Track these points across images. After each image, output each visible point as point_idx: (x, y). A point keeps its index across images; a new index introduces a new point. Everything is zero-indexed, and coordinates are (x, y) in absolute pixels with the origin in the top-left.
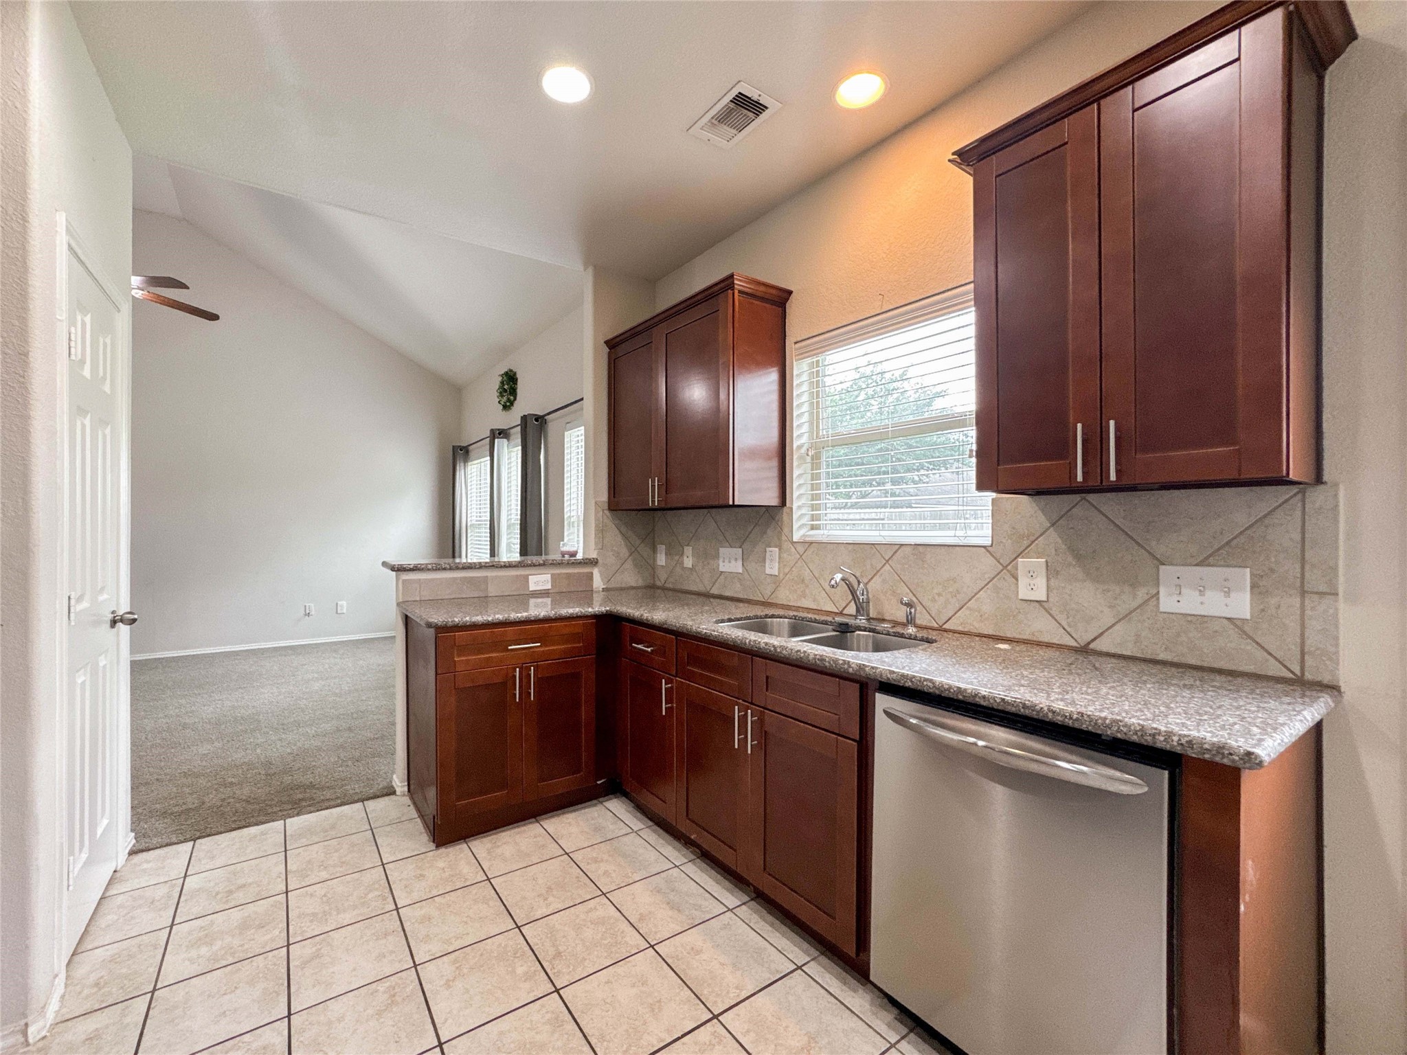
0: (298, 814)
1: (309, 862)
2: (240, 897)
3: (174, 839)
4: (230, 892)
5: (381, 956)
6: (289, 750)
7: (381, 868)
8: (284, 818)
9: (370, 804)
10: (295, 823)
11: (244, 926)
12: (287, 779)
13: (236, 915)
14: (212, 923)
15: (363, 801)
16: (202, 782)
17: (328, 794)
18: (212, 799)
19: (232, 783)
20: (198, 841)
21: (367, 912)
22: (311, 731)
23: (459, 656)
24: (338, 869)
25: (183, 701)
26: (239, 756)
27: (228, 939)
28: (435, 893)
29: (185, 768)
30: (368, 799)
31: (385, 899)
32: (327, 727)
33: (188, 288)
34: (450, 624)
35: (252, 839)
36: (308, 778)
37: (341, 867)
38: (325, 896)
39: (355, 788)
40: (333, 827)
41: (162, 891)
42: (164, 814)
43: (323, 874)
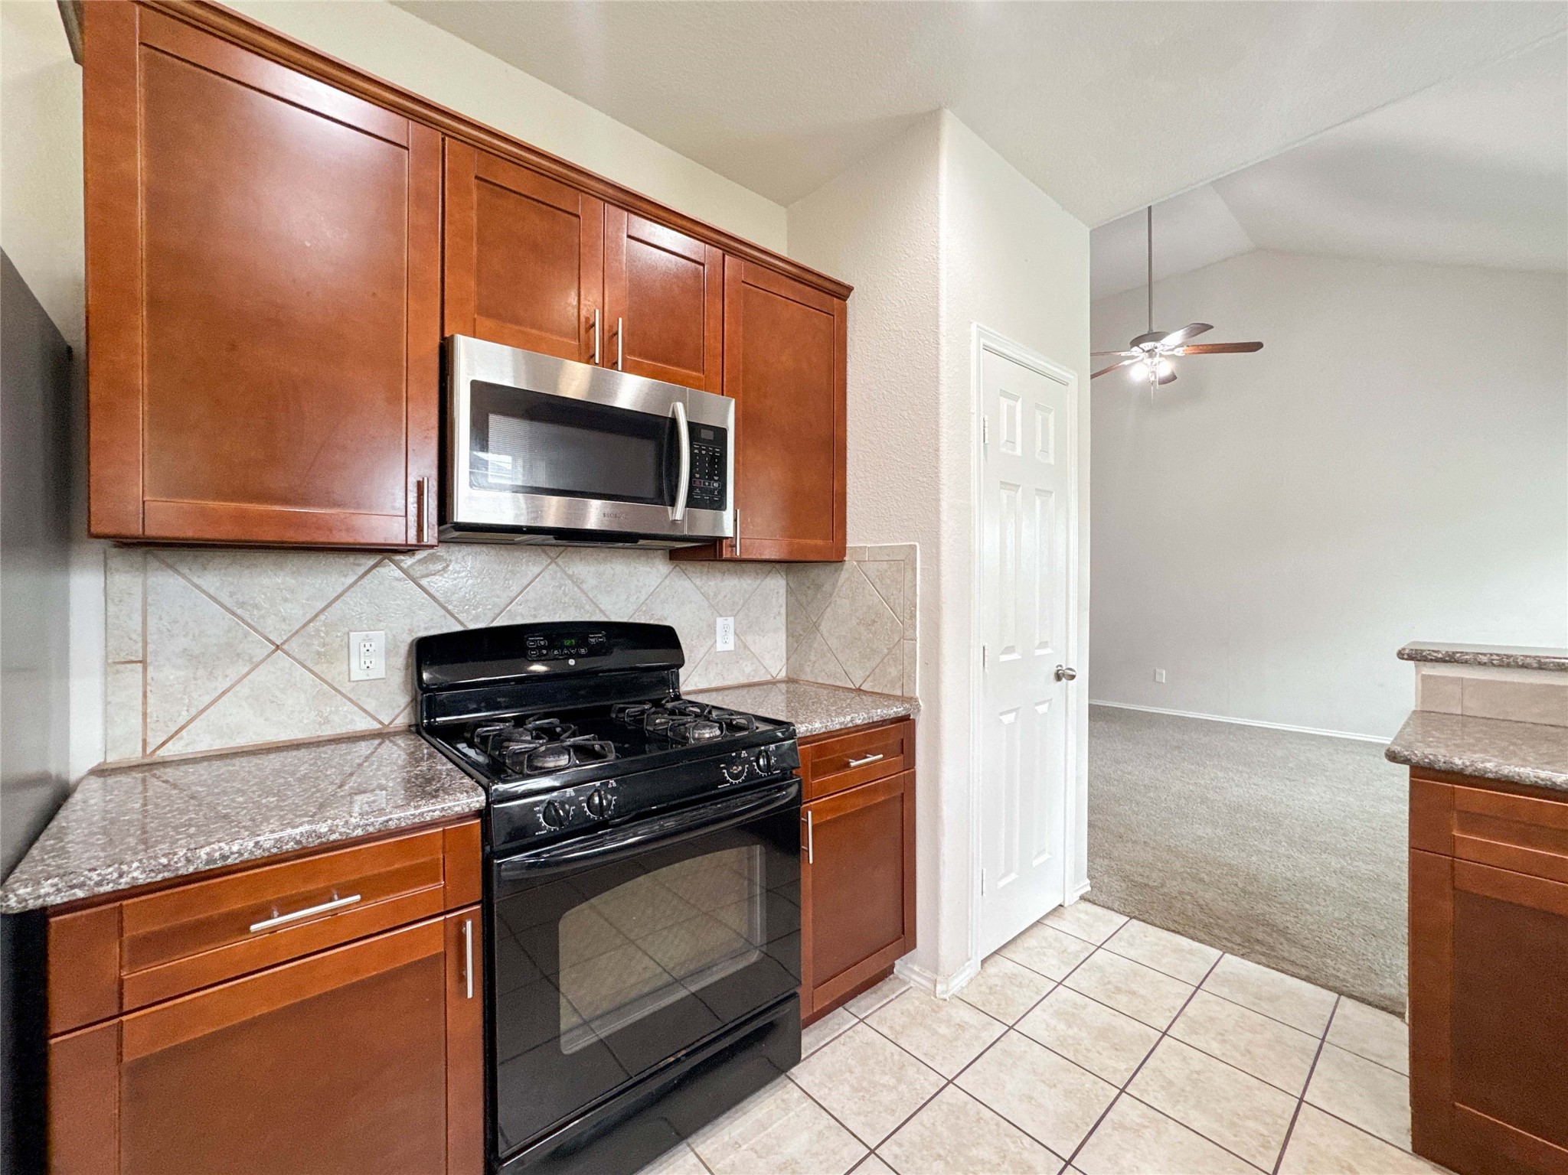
0: (1243, 956)
1: (1212, 1020)
2: (1122, 1001)
3: (1116, 906)
4: (1118, 990)
6: (1289, 875)
7: (1295, 1103)
8: (1226, 950)
9: (1348, 1006)
10: (1234, 964)
11: (1103, 1034)
12: (1261, 907)
13: (1106, 1016)
14: (1085, 1007)
15: (1341, 993)
16: (1178, 865)
17: (1296, 954)
18: (1173, 886)
19: (1202, 880)
20: (1134, 921)
21: (1228, 1139)
22: (1335, 863)
23: (1463, 830)
24: (1237, 1055)
25: (1220, 774)
26: (1230, 855)
27: (1084, 1034)
29: (1172, 843)
30: (1350, 996)
31: (1266, 1146)
32: (1363, 868)
33: (1212, 327)
34: (1441, 765)
35: (1178, 950)
36: (1282, 919)
37: (1243, 1055)
38: (1198, 1073)
39: (1343, 970)
40: (1272, 999)
41: (1074, 947)
42: (1126, 878)
43: (1215, 1048)
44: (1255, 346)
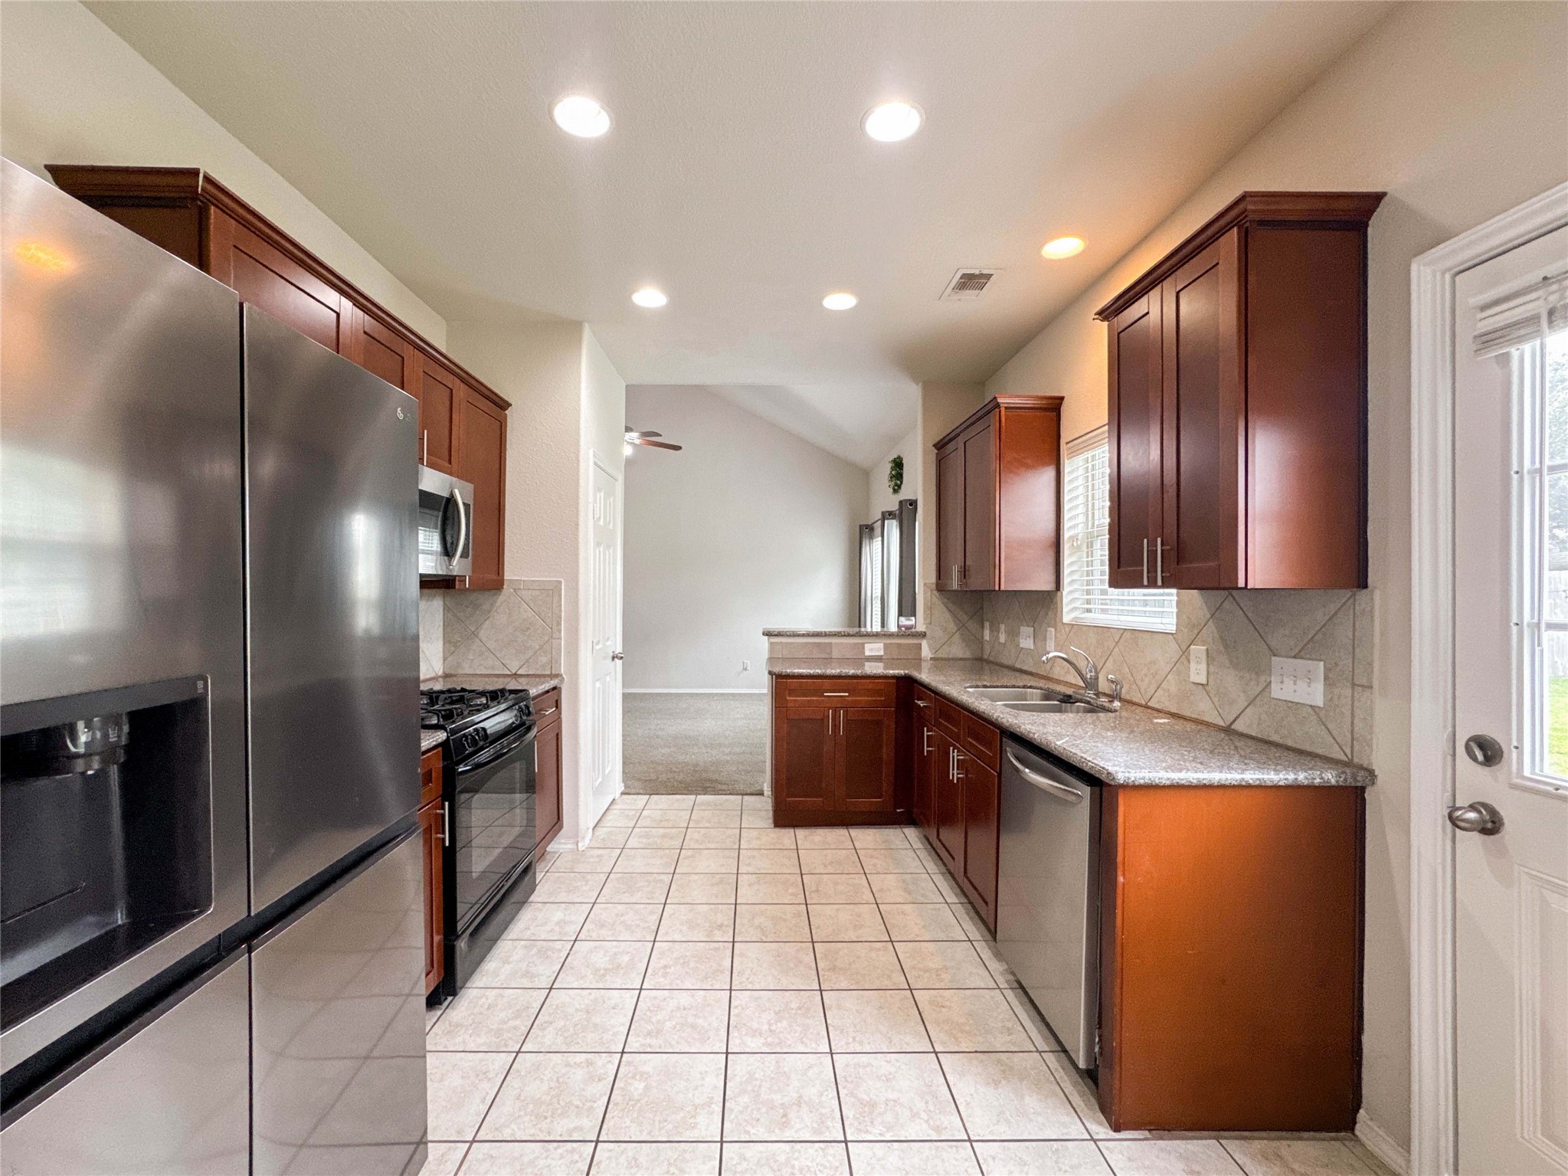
0: (705, 794)
1: (703, 817)
2: (666, 824)
3: (641, 791)
4: (661, 821)
5: (723, 865)
6: (710, 759)
7: (739, 830)
8: (697, 794)
9: (746, 797)
10: (701, 798)
11: (664, 836)
12: (704, 775)
13: (661, 831)
14: (650, 831)
15: (743, 795)
16: (660, 768)
17: (724, 787)
18: (663, 777)
19: (675, 772)
20: (652, 796)
21: (724, 846)
22: (727, 750)
23: (790, 696)
24: (716, 824)
25: (659, 722)
26: (681, 758)
27: (656, 839)
28: (762, 847)
29: (652, 759)
30: (747, 794)
31: (734, 843)
32: (738, 750)
33: (661, 436)
34: (784, 674)
35: (677, 800)
36: (715, 777)
37: (718, 824)
38: (705, 834)
39: (741, 787)
40: (721, 804)
41: (633, 813)
42: (639, 780)
43: (707, 825)
44: (678, 448)
